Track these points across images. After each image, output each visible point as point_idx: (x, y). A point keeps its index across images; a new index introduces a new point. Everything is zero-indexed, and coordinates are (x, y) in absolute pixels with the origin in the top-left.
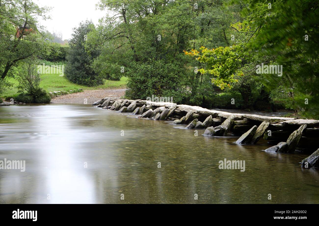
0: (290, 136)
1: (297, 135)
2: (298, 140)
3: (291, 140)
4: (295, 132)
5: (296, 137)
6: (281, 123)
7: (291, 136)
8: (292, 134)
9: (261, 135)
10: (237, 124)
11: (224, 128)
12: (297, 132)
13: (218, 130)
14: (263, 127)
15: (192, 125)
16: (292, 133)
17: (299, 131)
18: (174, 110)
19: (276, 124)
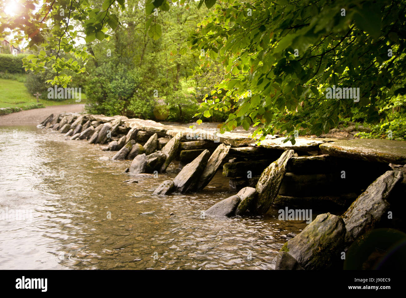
0: (263, 174)
1: (275, 172)
2: (277, 183)
3: (265, 181)
4: (273, 165)
5: (273, 177)
6: (252, 146)
7: (265, 174)
8: (266, 170)
9: (214, 170)
10: (186, 148)
11: (164, 155)
12: (277, 166)
13: (153, 159)
14: (219, 155)
15: (126, 151)
16: (265, 168)
17: (280, 163)
18: (117, 127)
19: (244, 148)
